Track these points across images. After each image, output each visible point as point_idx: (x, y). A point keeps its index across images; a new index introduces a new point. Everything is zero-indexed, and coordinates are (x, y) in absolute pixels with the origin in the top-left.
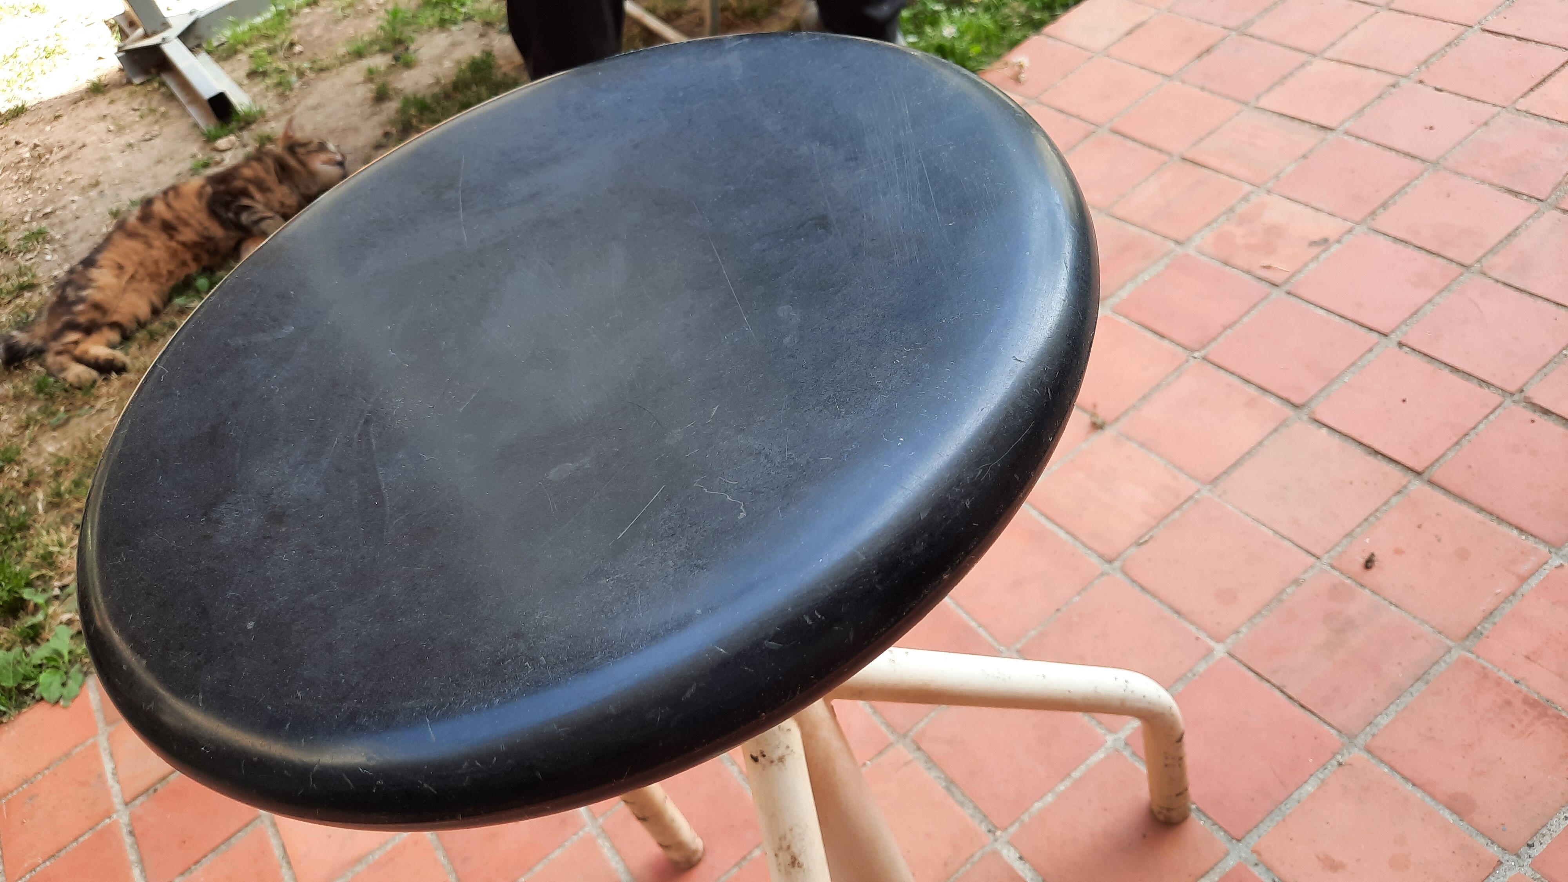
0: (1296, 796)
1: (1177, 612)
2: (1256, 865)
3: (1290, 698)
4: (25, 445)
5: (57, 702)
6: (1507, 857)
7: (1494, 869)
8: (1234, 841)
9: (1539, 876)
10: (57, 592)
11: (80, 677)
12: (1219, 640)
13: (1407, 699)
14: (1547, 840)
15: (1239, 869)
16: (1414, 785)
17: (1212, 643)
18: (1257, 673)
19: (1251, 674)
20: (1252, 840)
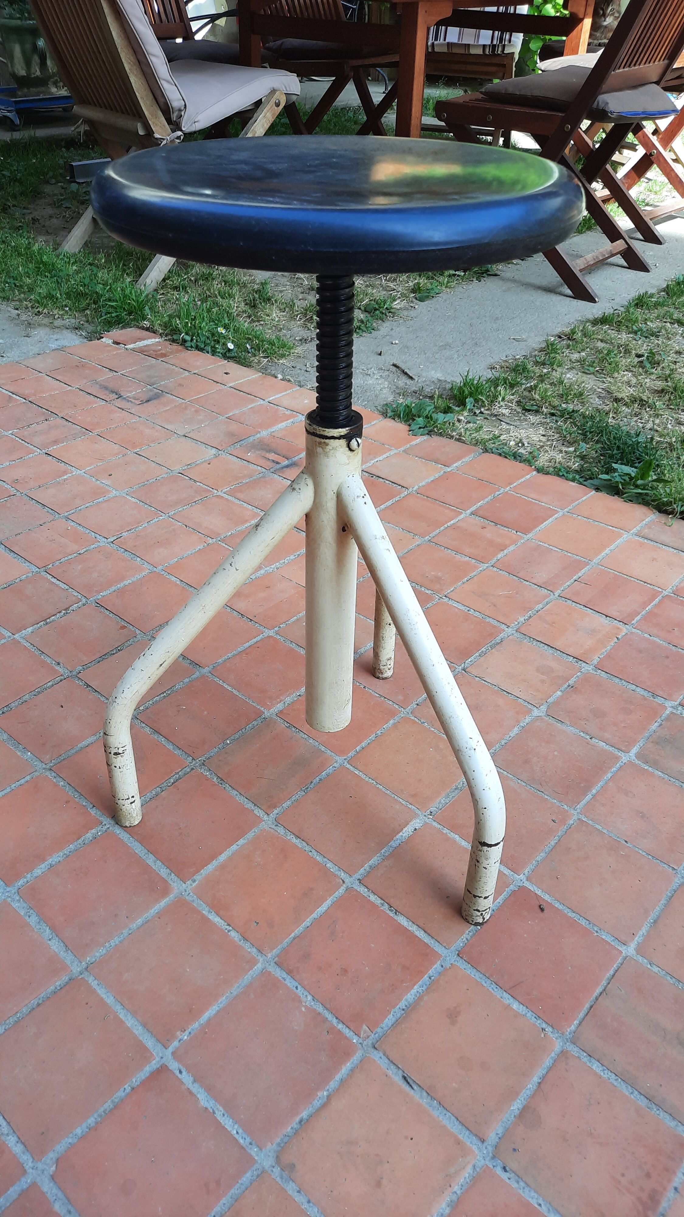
0: (506, 995)
1: (655, 922)
2: (442, 966)
3: (597, 999)
4: (566, 367)
5: (410, 431)
6: (490, 1149)
7: (476, 1135)
8: (457, 952)
9: (478, 1170)
10: (478, 412)
11: (427, 432)
12: (638, 950)
13: (625, 1089)
14: (515, 1185)
15: (437, 956)
16: (539, 1083)
17: (633, 945)
18: (613, 975)
19: (612, 972)
20: (462, 965)
